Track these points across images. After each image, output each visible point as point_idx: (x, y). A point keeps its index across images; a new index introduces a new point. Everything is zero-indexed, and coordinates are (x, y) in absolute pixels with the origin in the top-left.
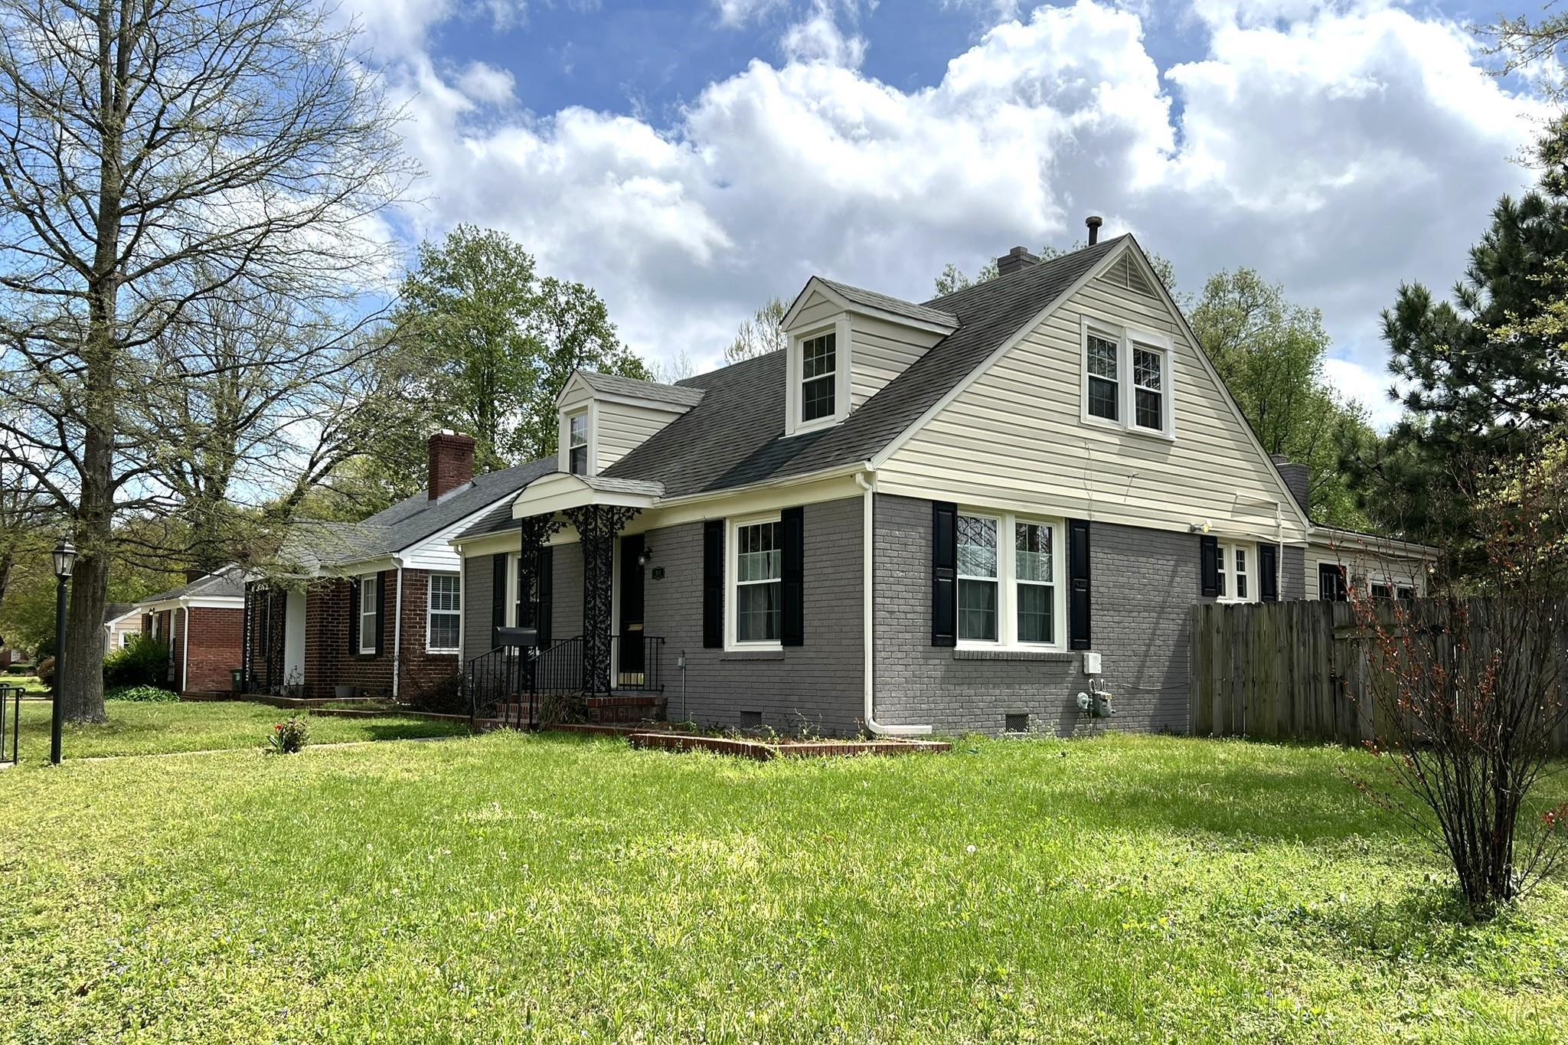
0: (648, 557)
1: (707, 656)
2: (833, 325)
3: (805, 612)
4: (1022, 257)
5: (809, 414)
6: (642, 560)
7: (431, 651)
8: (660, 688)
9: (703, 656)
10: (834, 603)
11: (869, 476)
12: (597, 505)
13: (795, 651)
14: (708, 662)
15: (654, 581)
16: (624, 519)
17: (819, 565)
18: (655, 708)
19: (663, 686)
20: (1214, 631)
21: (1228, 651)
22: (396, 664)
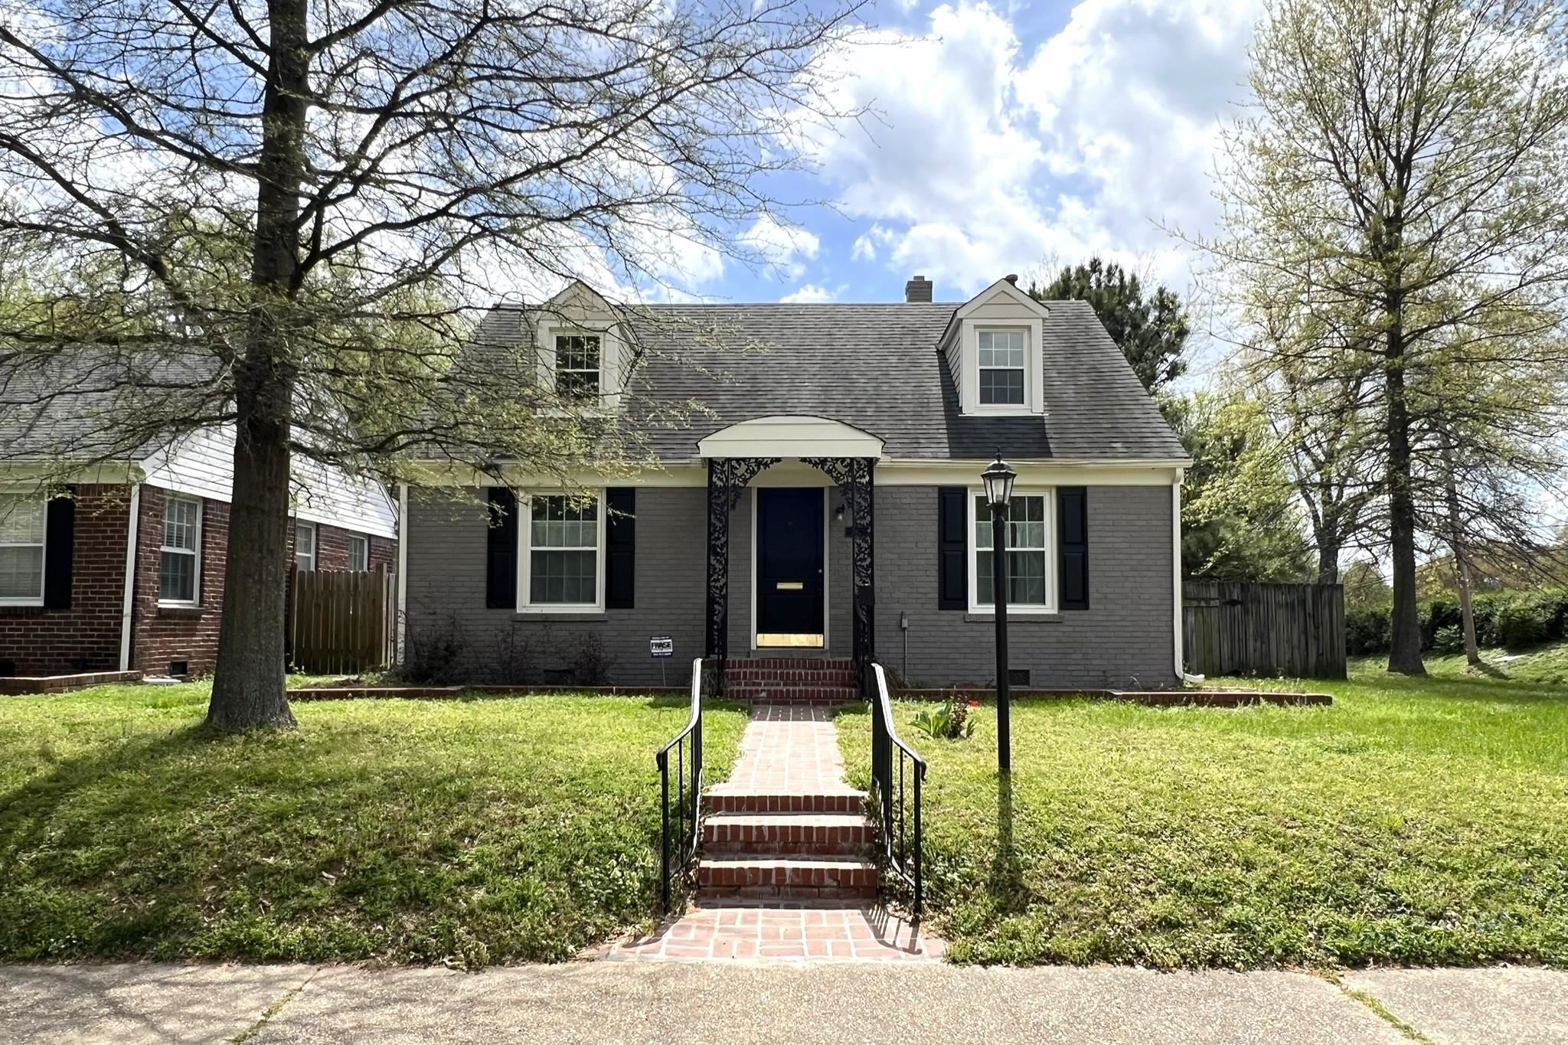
1: (947, 617)
2: (1027, 327)
3: (1091, 579)
7: (161, 603)
9: (935, 617)
10: (1129, 574)
13: (1072, 615)
14: (944, 623)
17: (1107, 540)
22: (127, 622)
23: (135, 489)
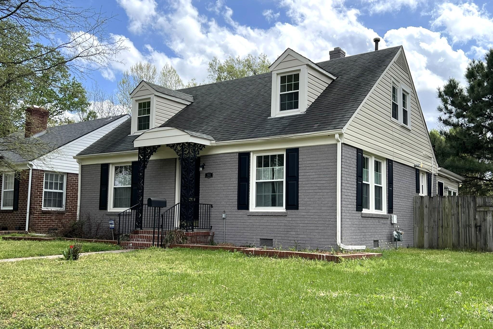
0: (203, 168)
1: (241, 213)
2: (300, 70)
3: (299, 194)
4: (341, 52)
5: (283, 108)
6: (201, 169)
7: (44, 209)
8: (210, 228)
9: (236, 213)
10: (317, 191)
11: (341, 135)
12: (190, 143)
13: (292, 212)
14: (240, 216)
15: (206, 179)
16: (199, 150)
17: (308, 174)
18: (209, 237)
19: (211, 227)
20: (425, 207)
21: (431, 215)
22: (28, 215)
23: (31, 171)
